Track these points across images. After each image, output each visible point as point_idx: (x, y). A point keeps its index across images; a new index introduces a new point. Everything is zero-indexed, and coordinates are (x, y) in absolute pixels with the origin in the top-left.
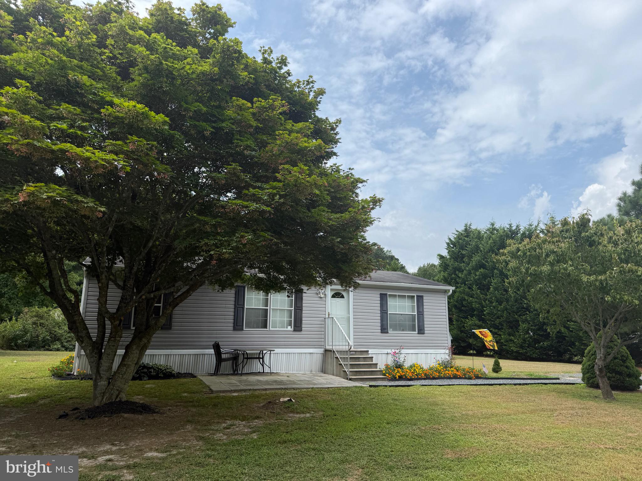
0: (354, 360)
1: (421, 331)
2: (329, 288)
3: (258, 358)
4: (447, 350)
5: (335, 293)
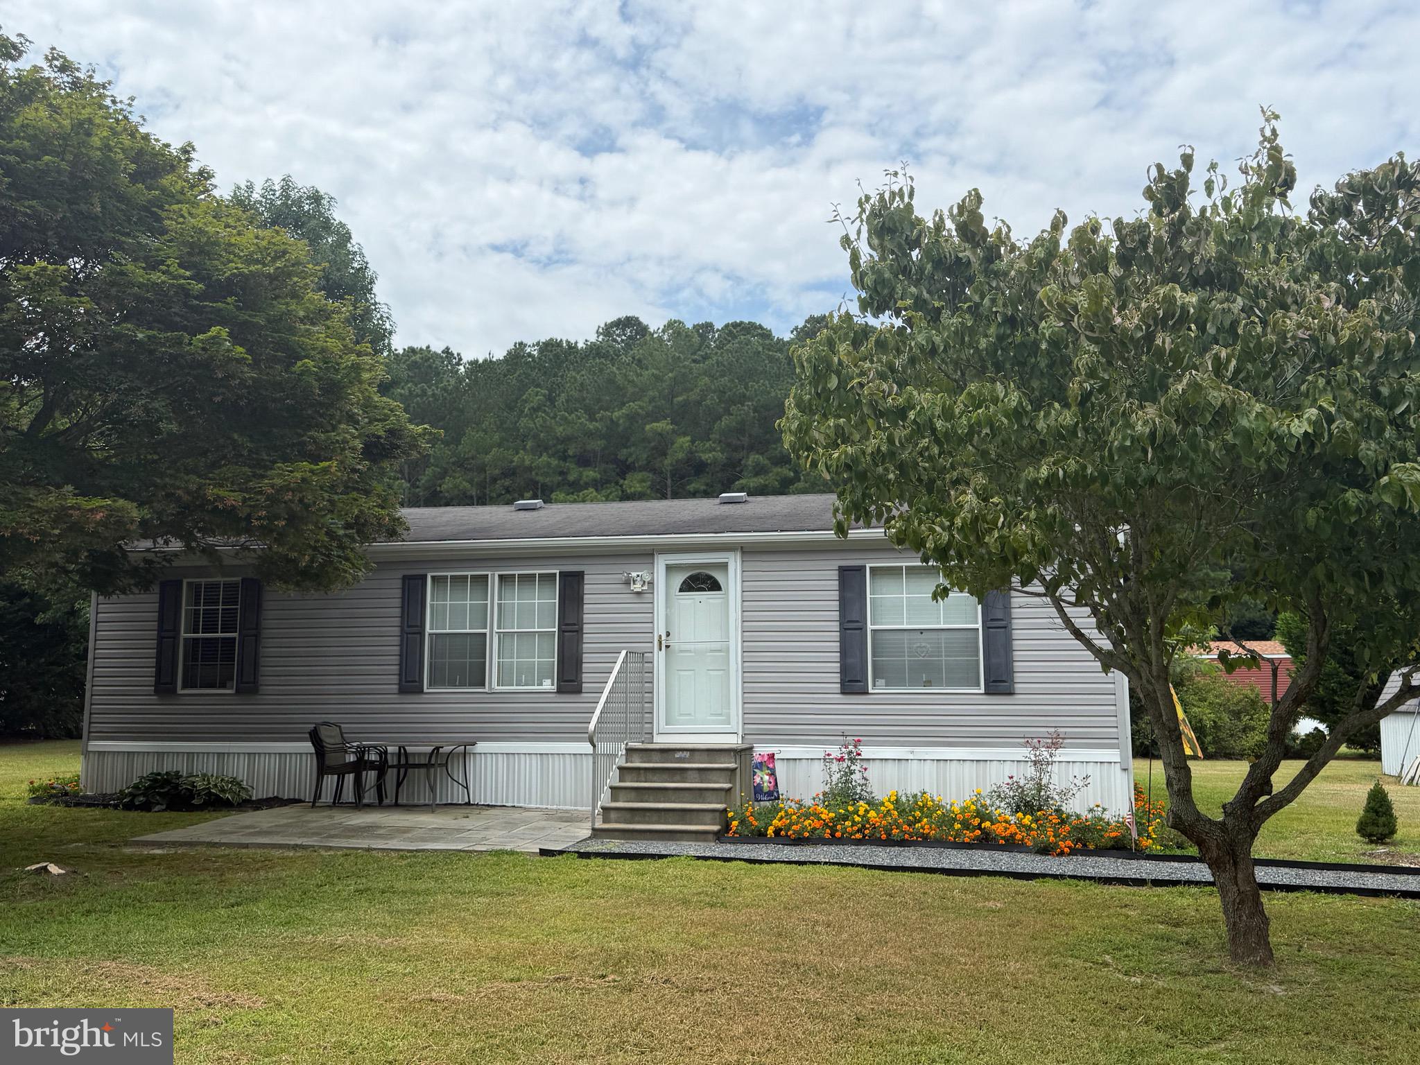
1: (1000, 684)
2: (661, 563)
3: (428, 766)
4: (1117, 752)
5: (690, 578)
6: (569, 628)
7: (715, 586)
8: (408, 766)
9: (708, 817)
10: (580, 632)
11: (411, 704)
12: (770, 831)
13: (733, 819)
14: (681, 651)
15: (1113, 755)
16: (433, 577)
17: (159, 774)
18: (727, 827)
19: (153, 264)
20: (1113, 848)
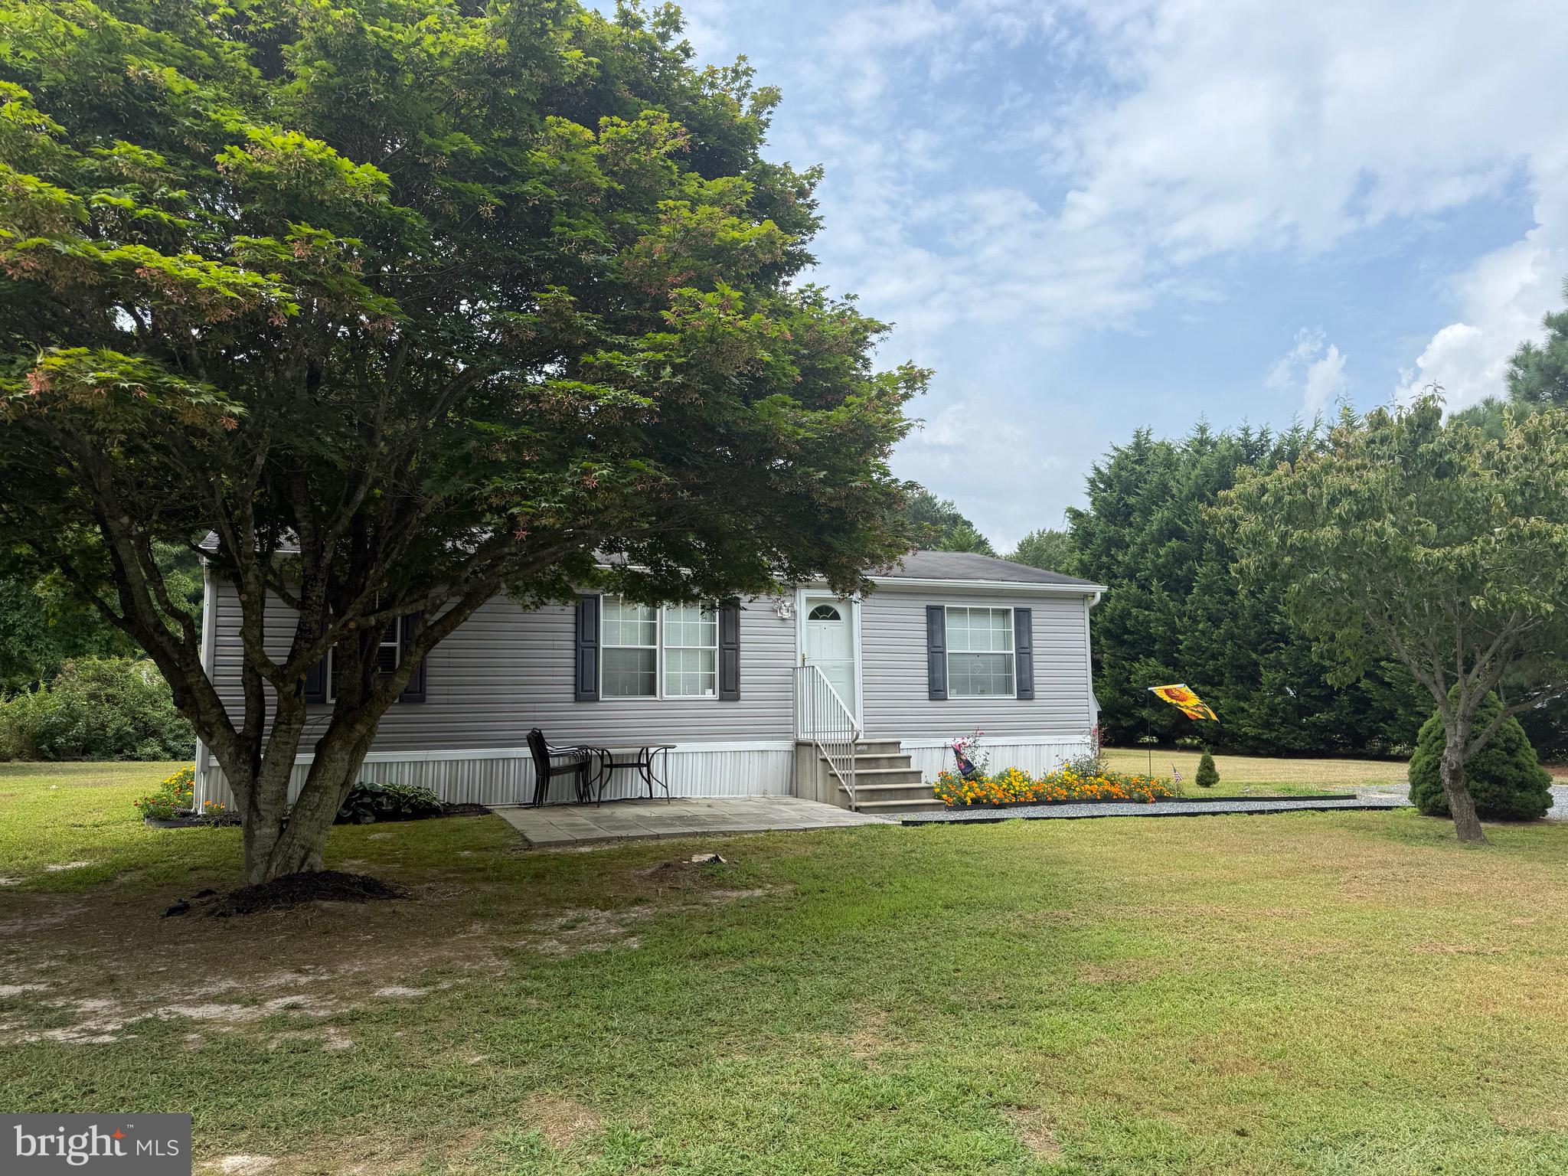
0: (865, 765)
1: (1026, 692)
2: (802, 597)
5: (818, 609)
6: (729, 646)
7: (836, 616)
10: (737, 650)
11: (587, 710)
12: (969, 801)
16: (605, 598)
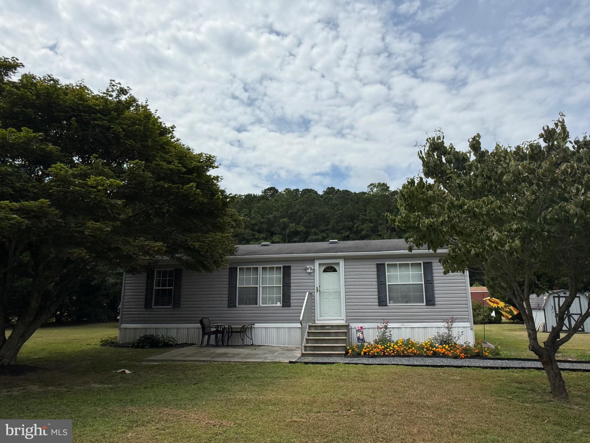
1: (430, 301)
2: (317, 263)
3: (240, 332)
4: (469, 323)
5: (326, 268)
6: (286, 285)
7: (335, 270)
8: (232, 332)
9: (341, 348)
10: (290, 286)
11: (233, 311)
12: (362, 353)
13: (349, 349)
14: (324, 292)
15: (467, 324)
16: (239, 268)
17: (147, 335)
18: (347, 353)
19: (169, 163)
20: (476, 356)
